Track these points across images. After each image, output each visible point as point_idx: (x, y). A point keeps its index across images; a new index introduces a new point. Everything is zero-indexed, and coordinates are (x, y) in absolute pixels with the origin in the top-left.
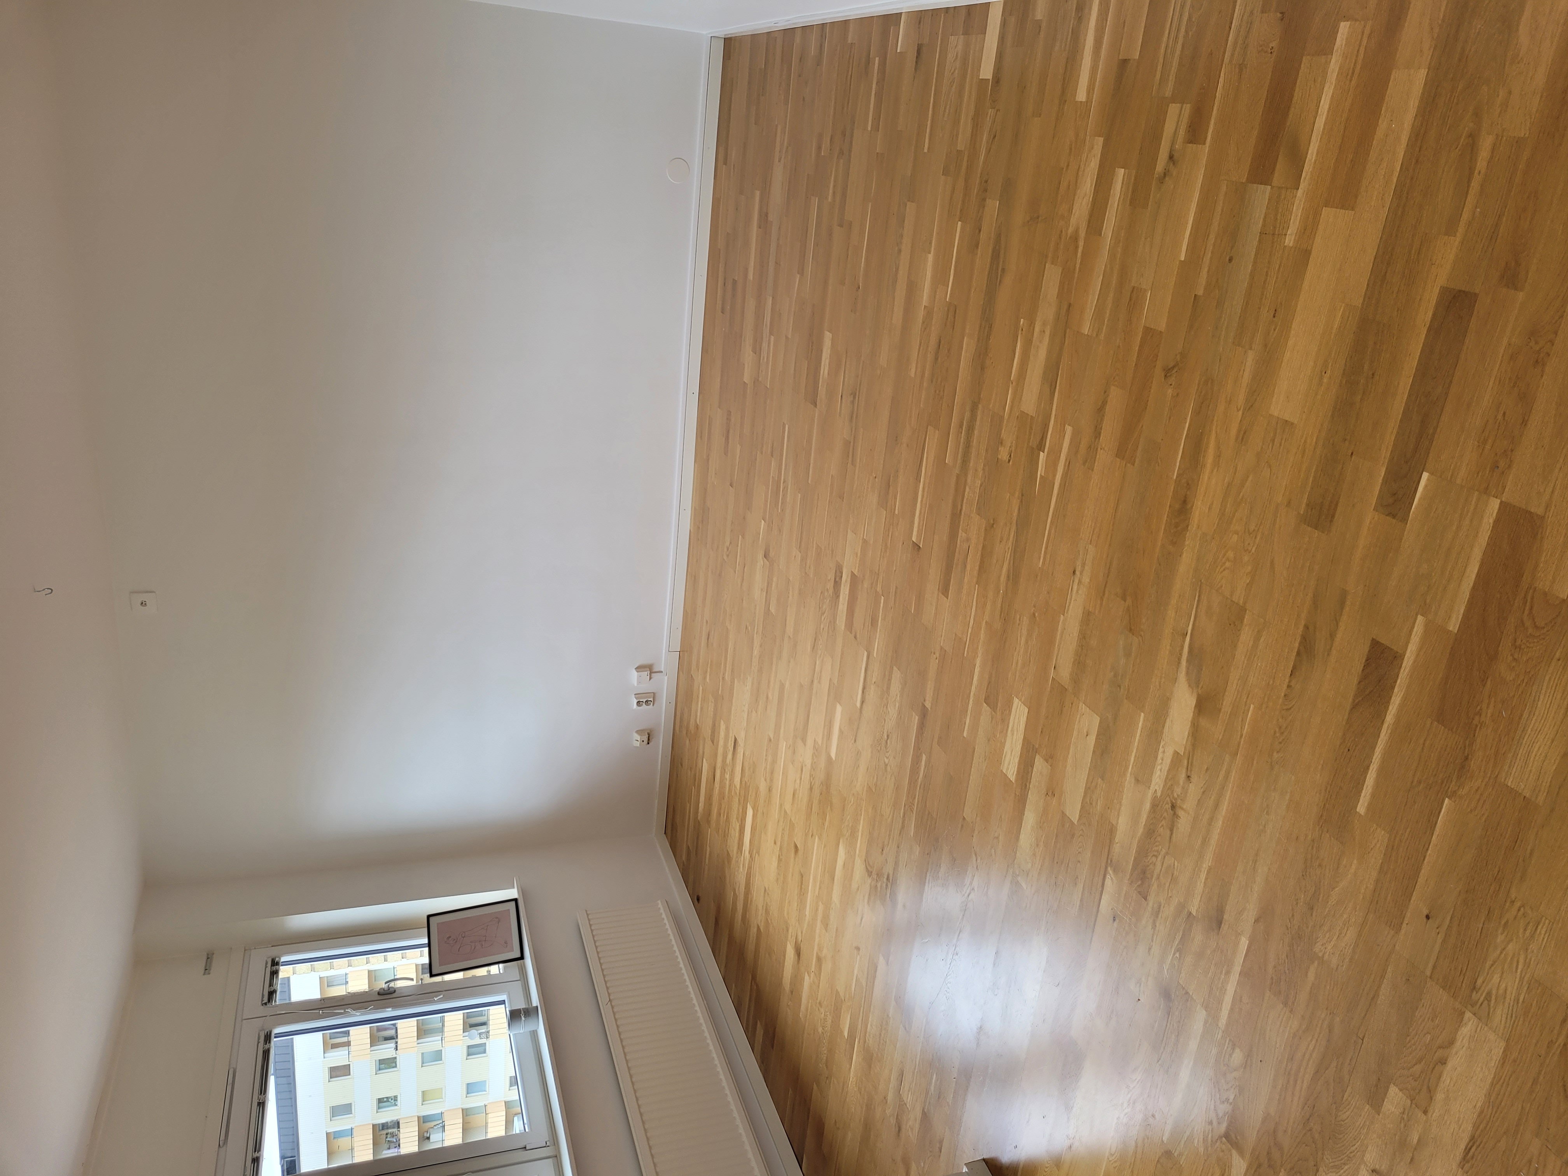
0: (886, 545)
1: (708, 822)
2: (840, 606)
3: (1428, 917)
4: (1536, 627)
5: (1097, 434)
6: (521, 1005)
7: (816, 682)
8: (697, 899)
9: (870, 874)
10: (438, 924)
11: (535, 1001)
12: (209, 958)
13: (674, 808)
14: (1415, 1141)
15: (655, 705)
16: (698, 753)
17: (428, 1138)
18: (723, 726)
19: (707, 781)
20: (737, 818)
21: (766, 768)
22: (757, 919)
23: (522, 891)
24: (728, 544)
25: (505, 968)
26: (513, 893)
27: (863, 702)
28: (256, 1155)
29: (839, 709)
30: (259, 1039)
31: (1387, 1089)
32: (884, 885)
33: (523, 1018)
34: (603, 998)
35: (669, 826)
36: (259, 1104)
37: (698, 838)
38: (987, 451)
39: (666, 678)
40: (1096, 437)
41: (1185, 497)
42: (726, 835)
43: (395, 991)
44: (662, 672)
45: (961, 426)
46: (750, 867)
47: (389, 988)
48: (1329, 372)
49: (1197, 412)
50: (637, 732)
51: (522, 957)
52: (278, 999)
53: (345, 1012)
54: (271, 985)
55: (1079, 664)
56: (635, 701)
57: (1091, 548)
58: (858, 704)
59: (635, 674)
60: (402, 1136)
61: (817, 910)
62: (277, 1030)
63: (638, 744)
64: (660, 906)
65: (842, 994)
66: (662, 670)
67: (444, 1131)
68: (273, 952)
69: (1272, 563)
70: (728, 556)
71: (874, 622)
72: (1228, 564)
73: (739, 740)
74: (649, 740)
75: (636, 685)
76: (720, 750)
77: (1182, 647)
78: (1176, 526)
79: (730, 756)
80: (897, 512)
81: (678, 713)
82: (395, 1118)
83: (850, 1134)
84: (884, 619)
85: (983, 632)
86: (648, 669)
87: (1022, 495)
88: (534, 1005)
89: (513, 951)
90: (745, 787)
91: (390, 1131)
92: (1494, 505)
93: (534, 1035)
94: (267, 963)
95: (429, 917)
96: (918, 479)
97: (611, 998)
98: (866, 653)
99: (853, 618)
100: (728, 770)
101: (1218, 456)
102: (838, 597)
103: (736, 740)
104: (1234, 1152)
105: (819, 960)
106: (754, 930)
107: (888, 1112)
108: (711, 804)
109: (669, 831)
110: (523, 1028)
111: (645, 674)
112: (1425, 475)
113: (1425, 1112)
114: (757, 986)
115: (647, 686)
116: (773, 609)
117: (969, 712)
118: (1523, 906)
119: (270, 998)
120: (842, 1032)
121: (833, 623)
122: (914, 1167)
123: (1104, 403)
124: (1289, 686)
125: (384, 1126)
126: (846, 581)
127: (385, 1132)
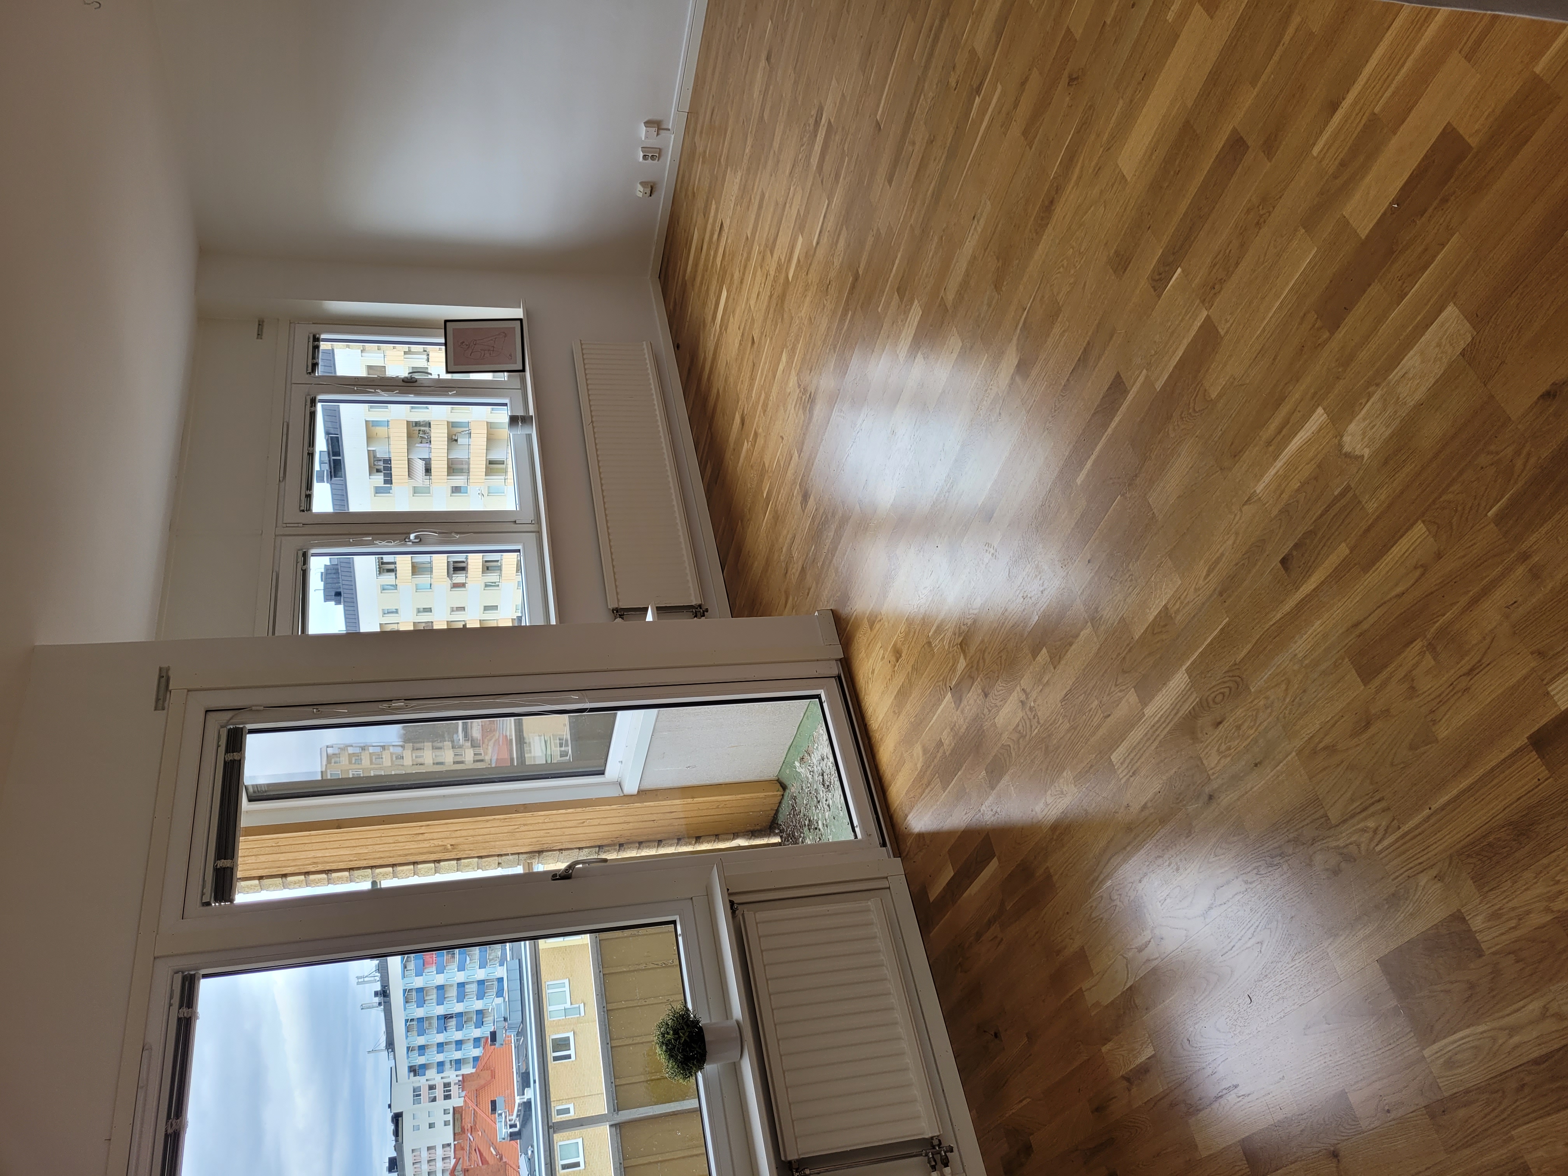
0: (858, 110)
1: (693, 286)
2: (816, 147)
3: (1089, 562)
4: (1194, 410)
5: (1016, 105)
6: (520, 413)
7: (788, 205)
8: (677, 347)
9: (799, 386)
10: (453, 329)
11: (532, 412)
12: (261, 324)
13: (668, 259)
14: (1046, 681)
15: (661, 160)
16: (692, 219)
17: (456, 440)
18: (714, 206)
19: (696, 249)
20: (715, 294)
21: (741, 261)
22: (718, 384)
23: (527, 312)
24: (739, 25)
25: (509, 377)
26: (517, 313)
27: (818, 243)
28: (308, 492)
29: (800, 239)
30: (306, 402)
31: (1042, 649)
32: (807, 399)
33: (520, 424)
34: (587, 420)
35: (663, 272)
36: (309, 454)
37: (684, 293)
38: (943, 67)
39: (673, 136)
40: (1014, 108)
41: (1053, 198)
42: (704, 304)
43: (416, 381)
44: (669, 130)
45: (931, 30)
46: (718, 340)
47: (412, 378)
48: (1157, 151)
49: (1078, 132)
50: (641, 183)
51: (523, 370)
52: (320, 371)
53: (375, 392)
54: (314, 358)
55: (960, 295)
56: (642, 154)
57: (989, 203)
58: (814, 244)
59: (643, 129)
60: (432, 435)
61: (760, 396)
62: (320, 397)
63: (640, 195)
64: (645, 346)
65: (767, 466)
66: (670, 127)
67: (470, 437)
68: (314, 329)
69: (1085, 283)
70: (738, 38)
71: (837, 176)
72: (1061, 269)
73: (725, 225)
74: (651, 192)
75: (643, 139)
76: (709, 227)
77: (1021, 317)
78: (1042, 219)
79: (716, 236)
80: (871, 83)
81: (681, 173)
82: (427, 419)
83: (756, 563)
84: (845, 178)
85: (907, 232)
86: (656, 125)
87: (957, 128)
88: (531, 414)
89: (516, 363)
90: (724, 270)
91: (422, 428)
92: (1204, 313)
93: (529, 436)
94: (309, 338)
95: (446, 321)
96: (891, 60)
97: (594, 420)
98: (827, 202)
99: (823, 163)
100: (713, 246)
101: (1080, 178)
102: (816, 136)
103: (722, 224)
104: (962, 656)
105: (756, 434)
106: (714, 391)
107: (782, 558)
108: (696, 271)
109: (662, 279)
110: (521, 431)
111: (653, 130)
112: (1179, 270)
113: (1055, 668)
114: (712, 434)
115: (654, 142)
116: (766, 118)
117: (885, 293)
118: (1132, 575)
119: (313, 370)
120: (763, 493)
121: (808, 157)
122: (791, 599)
123: (1027, 79)
124: (1068, 380)
125: (417, 424)
126: (824, 125)
127: (418, 428)
